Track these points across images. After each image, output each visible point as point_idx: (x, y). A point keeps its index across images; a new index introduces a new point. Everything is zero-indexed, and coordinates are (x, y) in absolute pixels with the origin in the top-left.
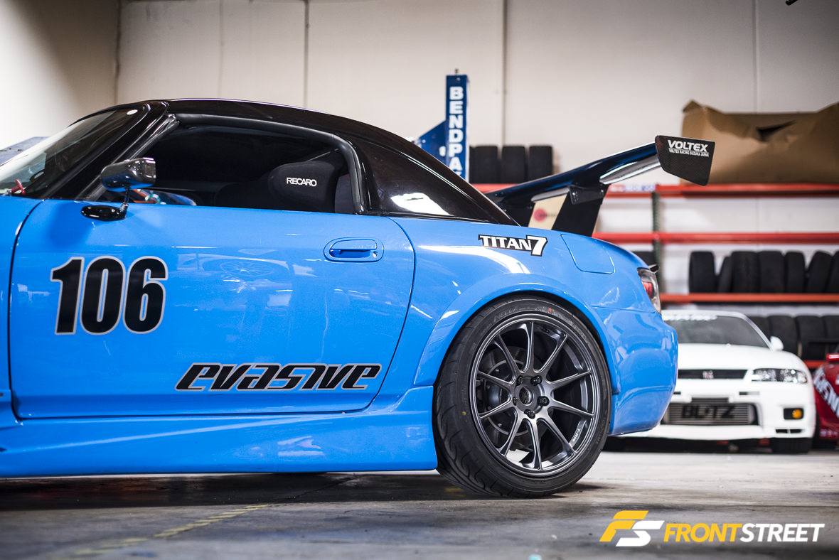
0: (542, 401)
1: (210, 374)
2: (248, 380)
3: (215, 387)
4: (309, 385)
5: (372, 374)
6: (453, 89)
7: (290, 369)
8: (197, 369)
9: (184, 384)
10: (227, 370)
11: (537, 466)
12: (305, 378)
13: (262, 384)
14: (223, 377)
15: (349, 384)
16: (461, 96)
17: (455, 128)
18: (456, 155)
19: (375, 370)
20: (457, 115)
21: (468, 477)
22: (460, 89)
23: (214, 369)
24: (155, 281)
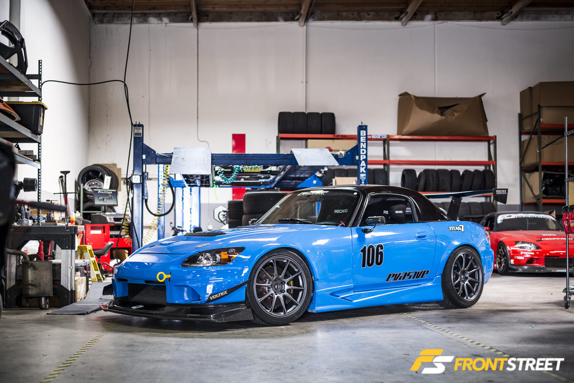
0: (466, 278)
1: (393, 277)
2: (401, 277)
3: (394, 280)
4: (413, 278)
5: (427, 273)
6: (361, 131)
7: (410, 273)
8: (390, 275)
9: (387, 280)
10: (397, 274)
11: (467, 298)
12: (413, 275)
13: (403, 279)
14: (396, 277)
15: (422, 277)
16: (365, 135)
17: (363, 148)
18: (363, 160)
19: (428, 271)
20: (363, 143)
21: (448, 303)
22: (365, 132)
23: (394, 275)
24: (381, 250)
